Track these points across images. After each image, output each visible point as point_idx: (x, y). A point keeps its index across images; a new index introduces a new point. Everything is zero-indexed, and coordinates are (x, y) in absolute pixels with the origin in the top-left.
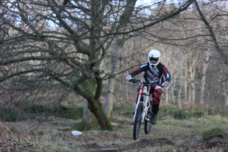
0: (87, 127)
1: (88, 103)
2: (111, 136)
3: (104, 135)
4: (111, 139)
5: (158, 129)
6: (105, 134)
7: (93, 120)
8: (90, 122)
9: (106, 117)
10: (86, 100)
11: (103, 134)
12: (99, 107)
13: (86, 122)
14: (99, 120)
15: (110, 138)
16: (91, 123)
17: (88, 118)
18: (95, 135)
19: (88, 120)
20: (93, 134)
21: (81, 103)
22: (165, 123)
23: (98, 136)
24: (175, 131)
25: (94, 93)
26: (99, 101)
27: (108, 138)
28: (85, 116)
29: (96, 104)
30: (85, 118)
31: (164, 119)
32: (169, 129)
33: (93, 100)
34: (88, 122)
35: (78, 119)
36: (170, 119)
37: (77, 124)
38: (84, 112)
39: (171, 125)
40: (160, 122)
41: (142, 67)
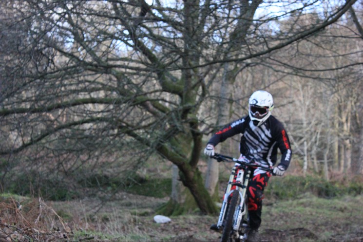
0: (177, 209)
1: (179, 172)
3: (206, 223)
5: (291, 213)
6: (207, 222)
7: (186, 199)
8: (183, 201)
9: (208, 194)
10: (176, 167)
11: (204, 221)
12: (196, 178)
13: (176, 202)
14: (196, 199)
16: (184, 204)
17: (180, 196)
18: (190, 223)
19: (180, 199)
20: (188, 221)
21: (169, 171)
22: (302, 204)
23: (195, 224)
24: (318, 217)
25: (189, 156)
26: (197, 169)
28: (174, 192)
29: (192, 174)
30: (175, 196)
31: (301, 198)
32: (309, 213)
33: (187, 167)
34: (179, 202)
35: (163, 197)
36: (310, 197)
37: (162, 206)
38: (173, 187)
39: (313, 208)
40: (295, 202)
41: (233, 125)
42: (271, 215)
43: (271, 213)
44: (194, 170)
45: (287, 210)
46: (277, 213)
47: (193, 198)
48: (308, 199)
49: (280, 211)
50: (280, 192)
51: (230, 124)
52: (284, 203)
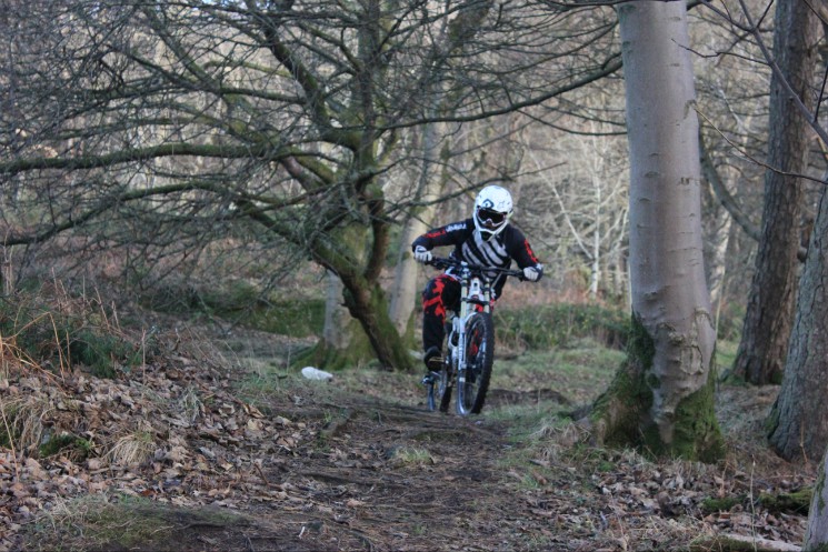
0: (334, 361)
1: (344, 290)
2: (411, 385)
3: (393, 384)
4: (411, 395)
5: (549, 374)
6: (396, 381)
7: (352, 341)
8: (345, 345)
9: (396, 333)
10: (336, 279)
11: (390, 380)
12: (375, 302)
13: (331, 346)
14: (373, 341)
15: (409, 392)
16: (347, 350)
17: (339, 334)
18: (366, 383)
19: (340, 340)
20: (362, 379)
21: (330, 291)
22: (571, 358)
23: (375, 385)
24: (598, 382)
25: (362, 257)
26: (378, 286)
27: (403, 391)
28: (329, 326)
29: (367, 295)
30: (329, 335)
31: (573, 347)
32: (582, 376)
33: (360, 281)
34: (337, 347)
35: (305, 336)
36: (590, 346)
37: (304, 352)
38: (328, 316)
39: (592, 366)
40: (560, 355)
41: (450, 229)
42: (512, 376)
43: (511, 372)
44: (373, 287)
45: (540, 368)
46: (522, 372)
47: (367, 339)
48: (586, 350)
49: (528, 370)
50: (535, 334)
51: (444, 228)
52: (538, 356)
